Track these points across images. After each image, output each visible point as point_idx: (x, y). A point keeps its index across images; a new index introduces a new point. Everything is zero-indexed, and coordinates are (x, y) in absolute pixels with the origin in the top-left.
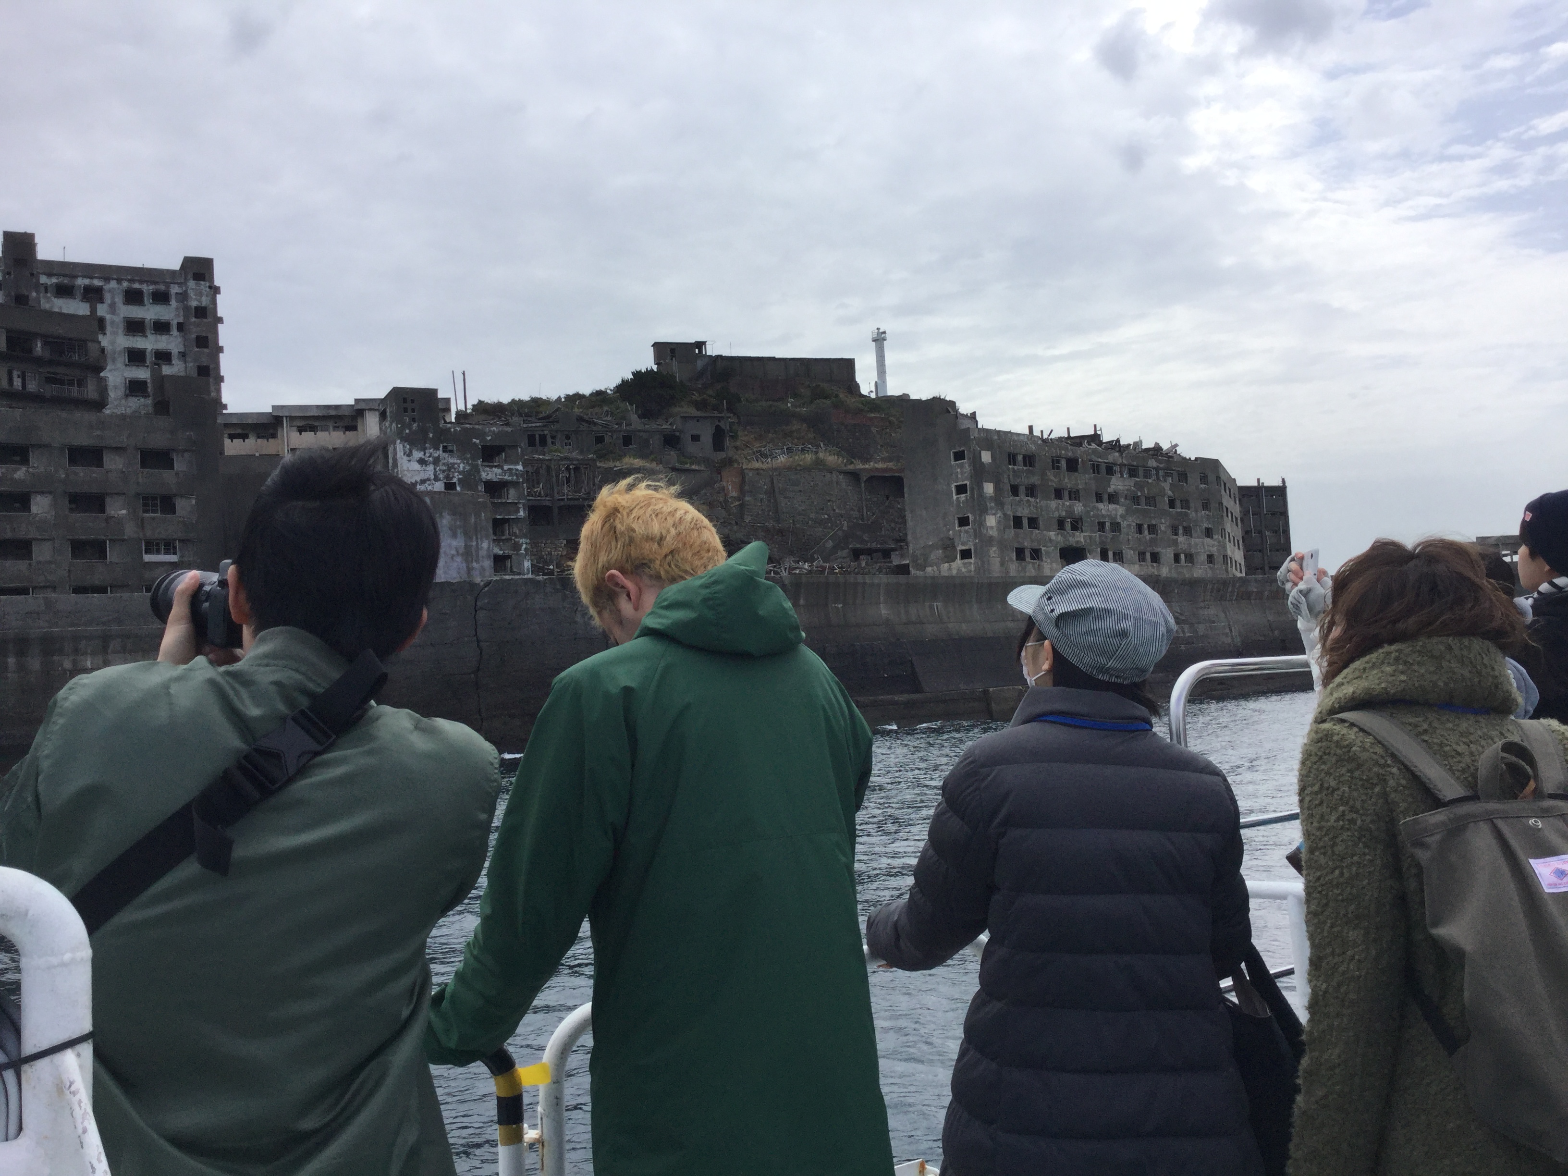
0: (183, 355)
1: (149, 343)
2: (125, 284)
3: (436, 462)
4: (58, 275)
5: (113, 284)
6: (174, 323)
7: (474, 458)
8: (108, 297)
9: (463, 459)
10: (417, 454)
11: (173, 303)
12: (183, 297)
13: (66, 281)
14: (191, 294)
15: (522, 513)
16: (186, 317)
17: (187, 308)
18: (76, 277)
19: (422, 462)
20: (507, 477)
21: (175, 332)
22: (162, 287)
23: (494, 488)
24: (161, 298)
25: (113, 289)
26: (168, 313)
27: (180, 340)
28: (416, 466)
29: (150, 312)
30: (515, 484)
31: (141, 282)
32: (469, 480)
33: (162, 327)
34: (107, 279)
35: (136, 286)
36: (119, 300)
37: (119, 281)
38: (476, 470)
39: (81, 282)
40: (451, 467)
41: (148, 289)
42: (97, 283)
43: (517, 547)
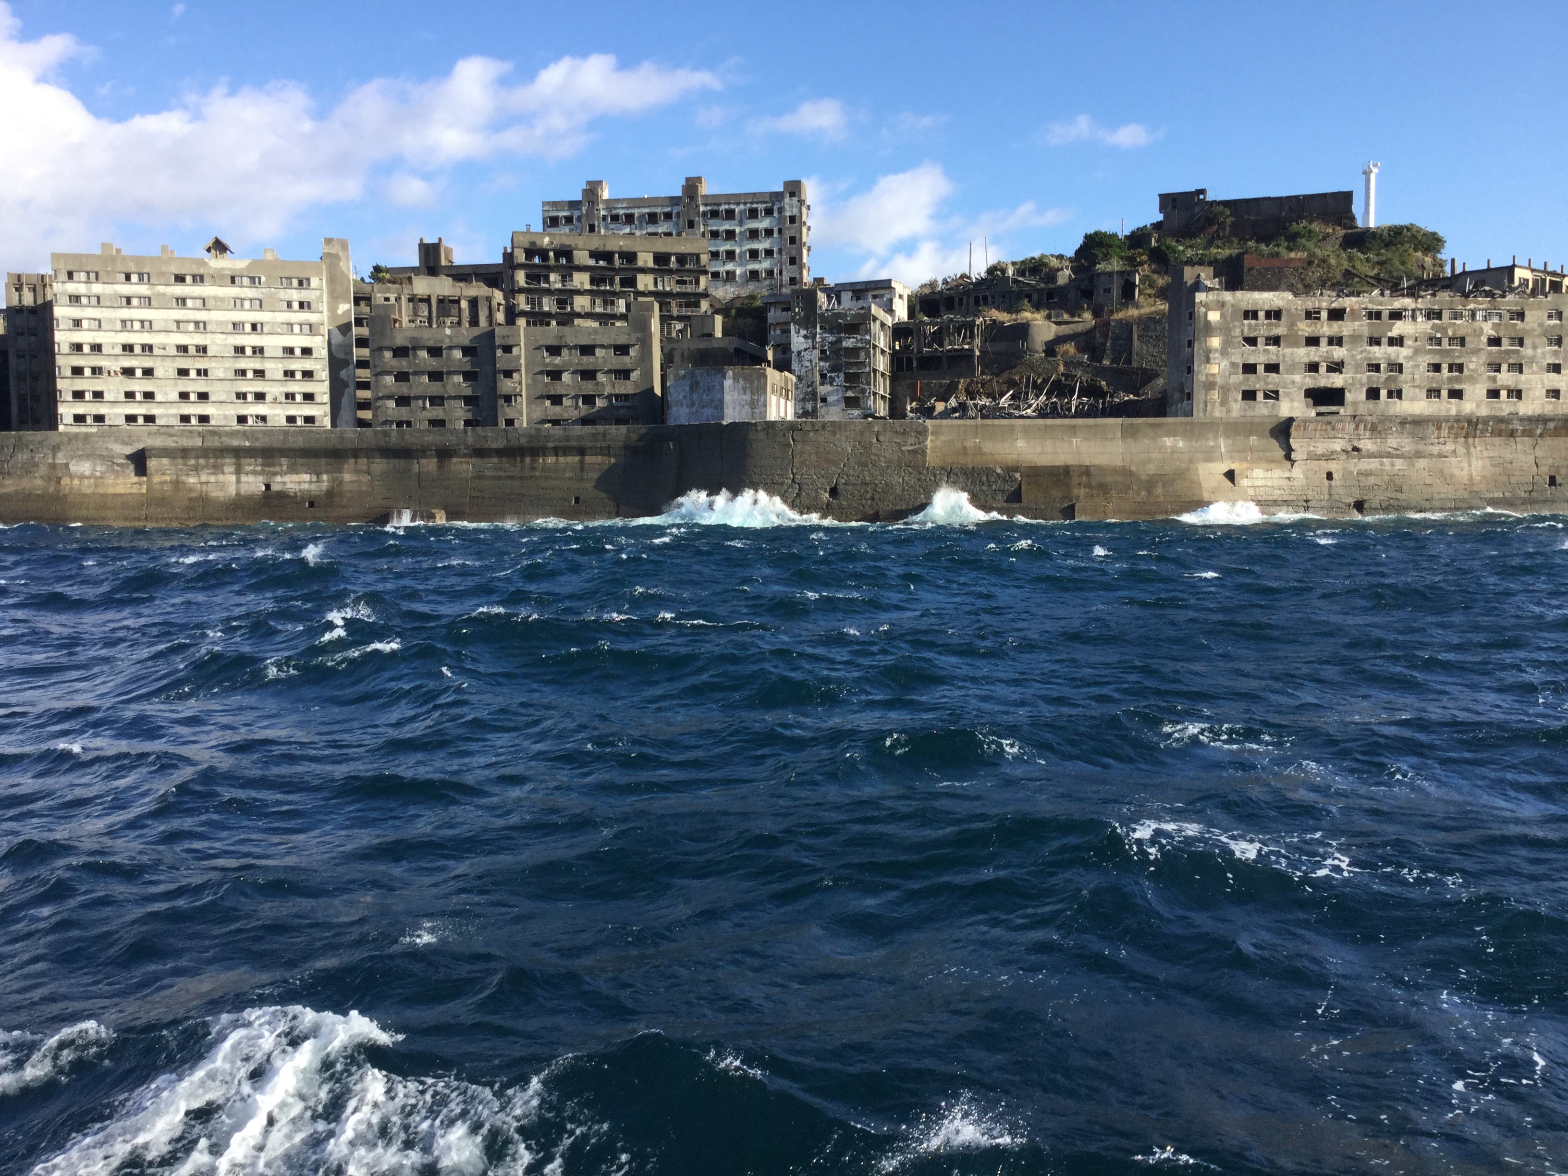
0: (781, 251)
1: (761, 245)
2: (748, 205)
3: (814, 336)
4: (709, 204)
5: (741, 206)
6: (777, 229)
7: (839, 332)
8: (738, 216)
9: (832, 333)
11: (776, 215)
12: (782, 209)
13: (715, 208)
14: (786, 207)
15: (867, 369)
16: (783, 223)
17: (783, 218)
18: (720, 205)
20: (859, 345)
21: (776, 235)
22: (770, 205)
23: (851, 352)
24: (768, 212)
25: (741, 210)
26: (772, 223)
27: (779, 240)
29: (762, 223)
30: (864, 349)
31: (756, 202)
32: (834, 348)
33: (768, 233)
34: (738, 203)
35: (755, 206)
36: (744, 216)
37: (745, 204)
38: (838, 341)
39: (723, 207)
40: (823, 340)
41: (760, 207)
42: (731, 207)
43: (863, 391)
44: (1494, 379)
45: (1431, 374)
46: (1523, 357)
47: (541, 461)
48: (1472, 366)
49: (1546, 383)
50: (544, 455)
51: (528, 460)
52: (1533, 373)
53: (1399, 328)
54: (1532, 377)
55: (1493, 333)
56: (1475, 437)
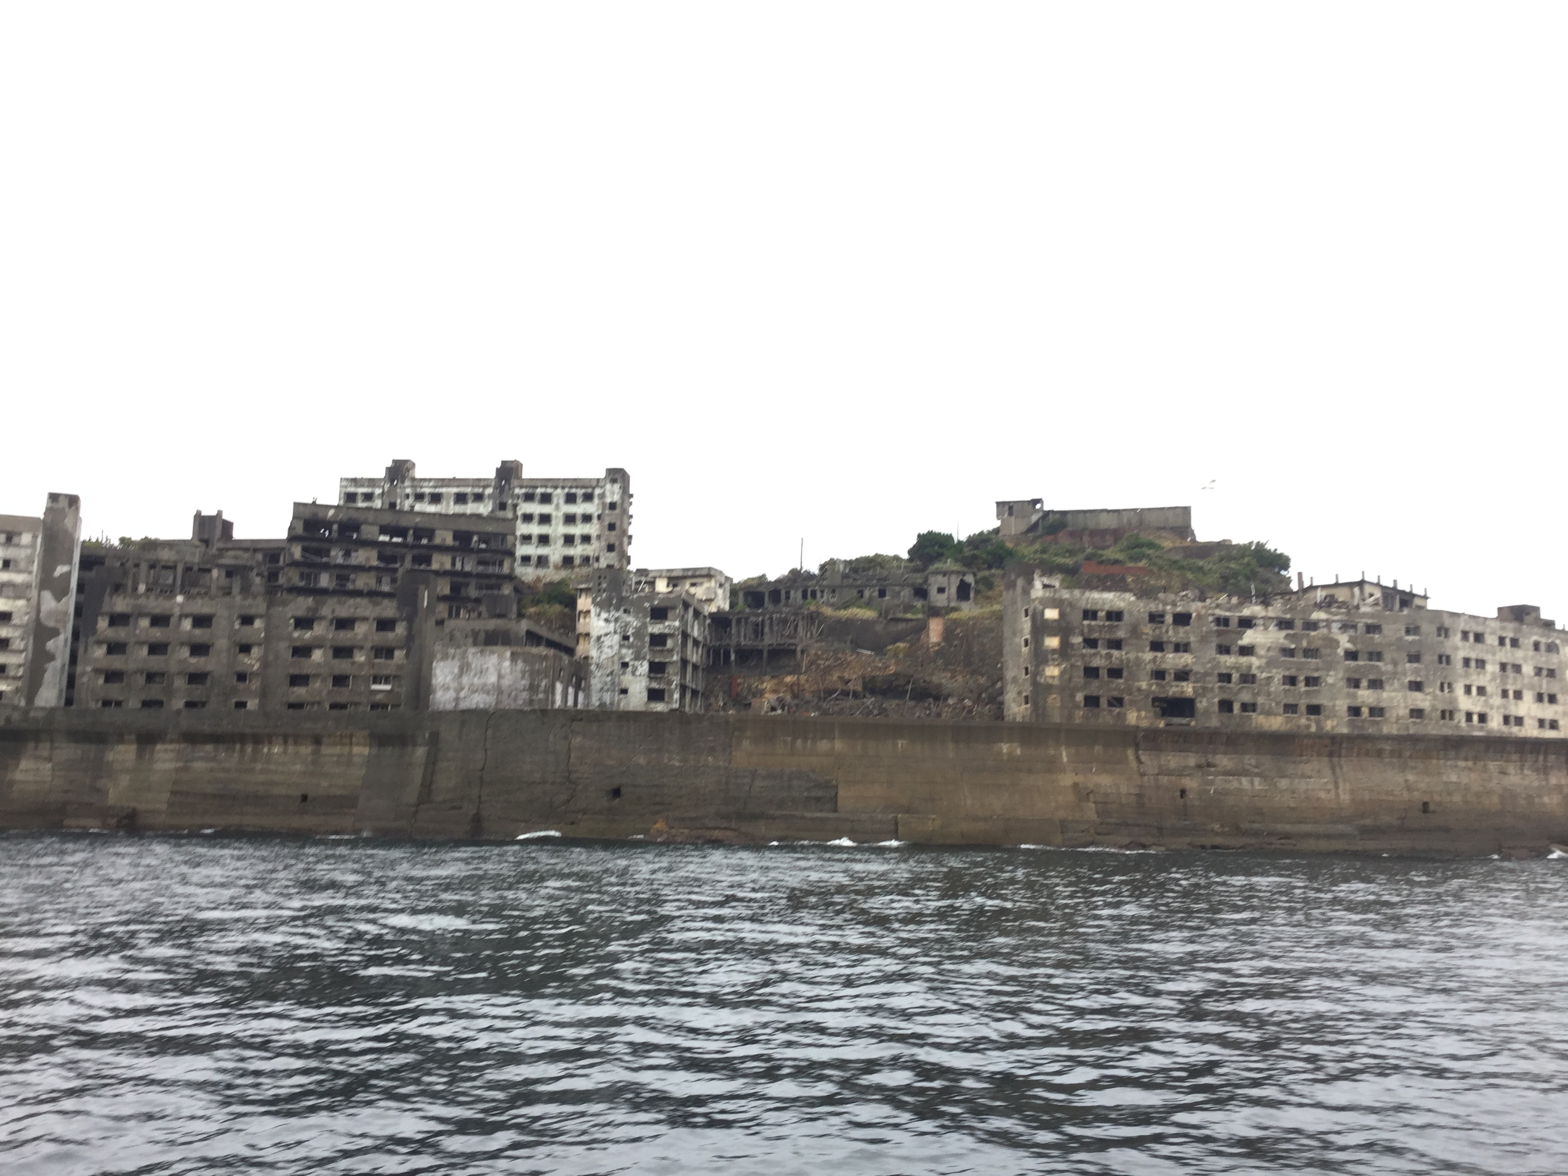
0: (599, 537)
1: (578, 530)
2: (566, 490)
3: (617, 620)
4: (526, 487)
5: (559, 491)
6: (596, 515)
7: (645, 617)
8: (555, 500)
9: (637, 618)
10: (604, 615)
11: (596, 500)
12: (602, 496)
13: (531, 491)
14: (608, 494)
15: (675, 658)
16: (604, 509)
17: (604, 504)
18: (536, 487)
19: (607, 620)
20: (667, 631)
21: (595, 520)
22: (590, 490)
23: (658, 640)
24: (588, 498)
25: (559, 494)
26: (591, 508)
27: (597, 526)
28: (602, 623)
29: (580, 508)
30: (672, 635)
31: (577, 487)
32: (638, 633)
33: (587, 518)
34: (556, 488)
35: (573, 491)
36: (562, 501)
37: (563, 488)
38: (644, 626)
39: (539, 491)
40: (627, 624)
41: (580, 492)
42: (549, 490)
43: (670, 683)
44: (1354, 696)
45: (1287, 687)
46: (1383, 673)
47: (266, 750)
48: (1330, 680)
49: (1410, 702)
50: (270, 743)
51: (249, 749)
52: (1394, 691)
53: (1249, 637)
54: (1393, 694)
55: (1349, 646)
56: (1340, 756)
